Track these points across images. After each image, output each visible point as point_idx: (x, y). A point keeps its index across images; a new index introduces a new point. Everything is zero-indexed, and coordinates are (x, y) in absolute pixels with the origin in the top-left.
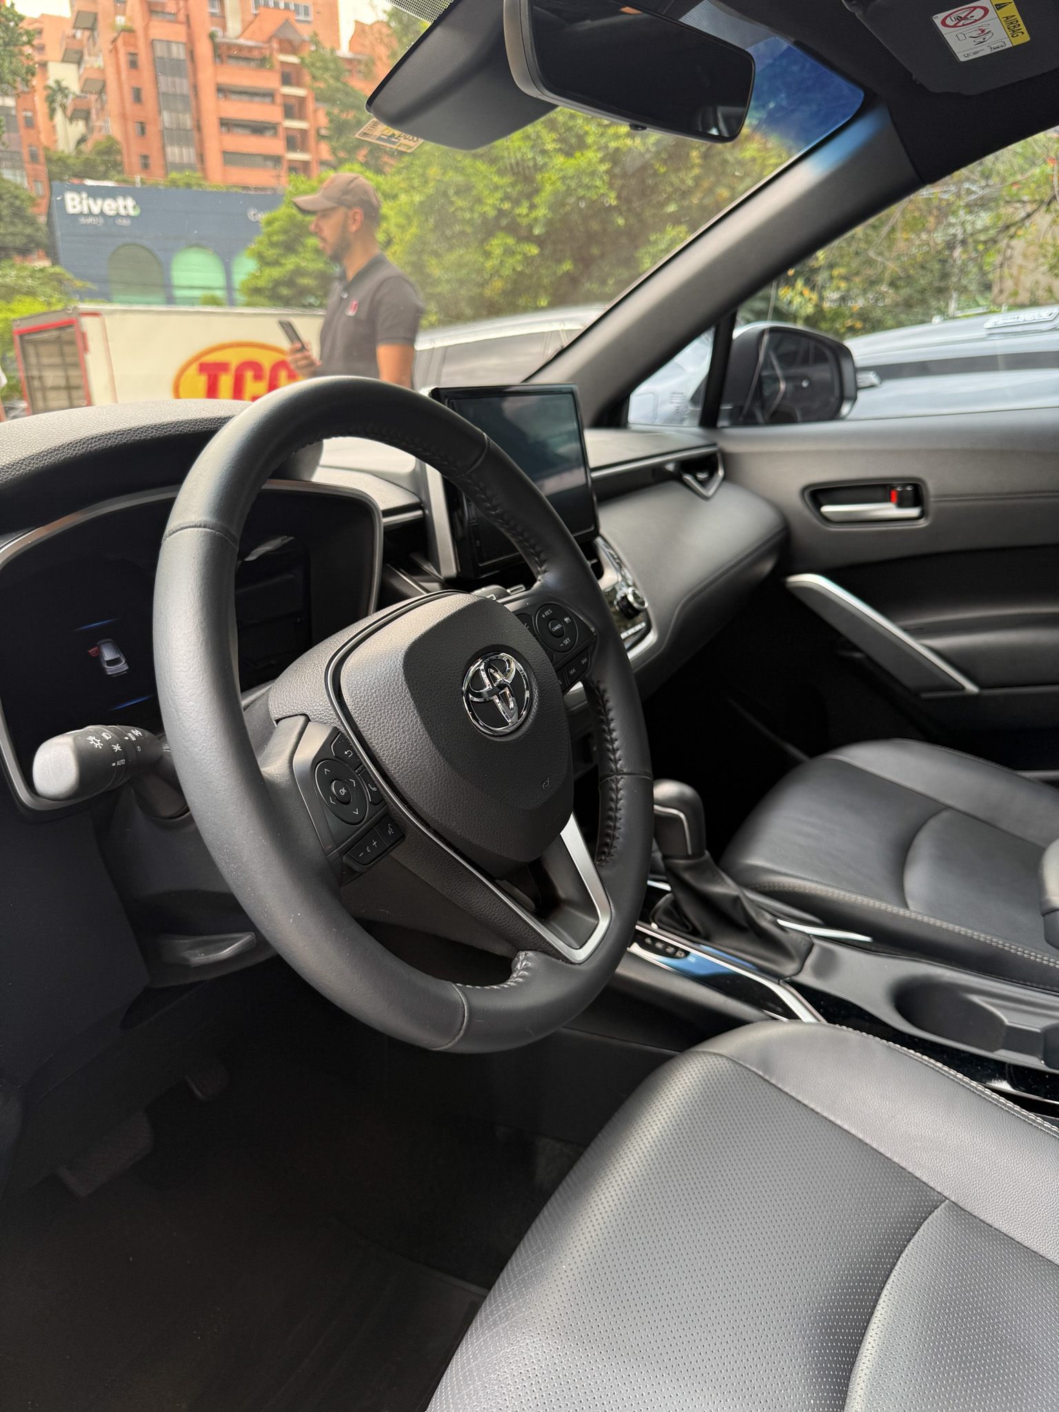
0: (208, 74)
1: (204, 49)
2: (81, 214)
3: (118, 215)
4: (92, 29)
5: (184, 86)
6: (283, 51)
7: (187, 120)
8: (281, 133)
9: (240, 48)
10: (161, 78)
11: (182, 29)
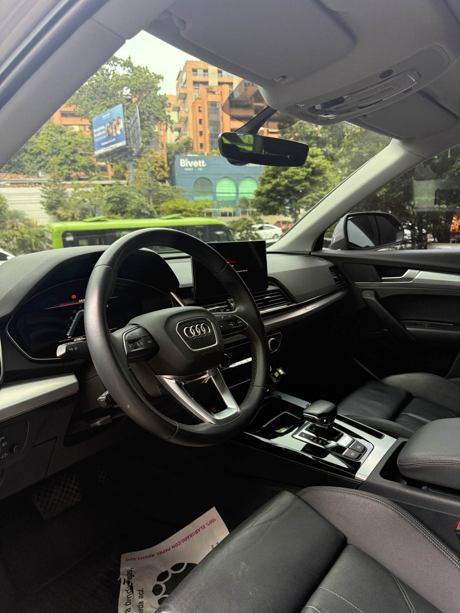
2: (185, 167)
3: (199, 167)
4: (185, 99)
6: (256, 102)
9: (240, 102)
10: (210, 115)
11: (219, 97)
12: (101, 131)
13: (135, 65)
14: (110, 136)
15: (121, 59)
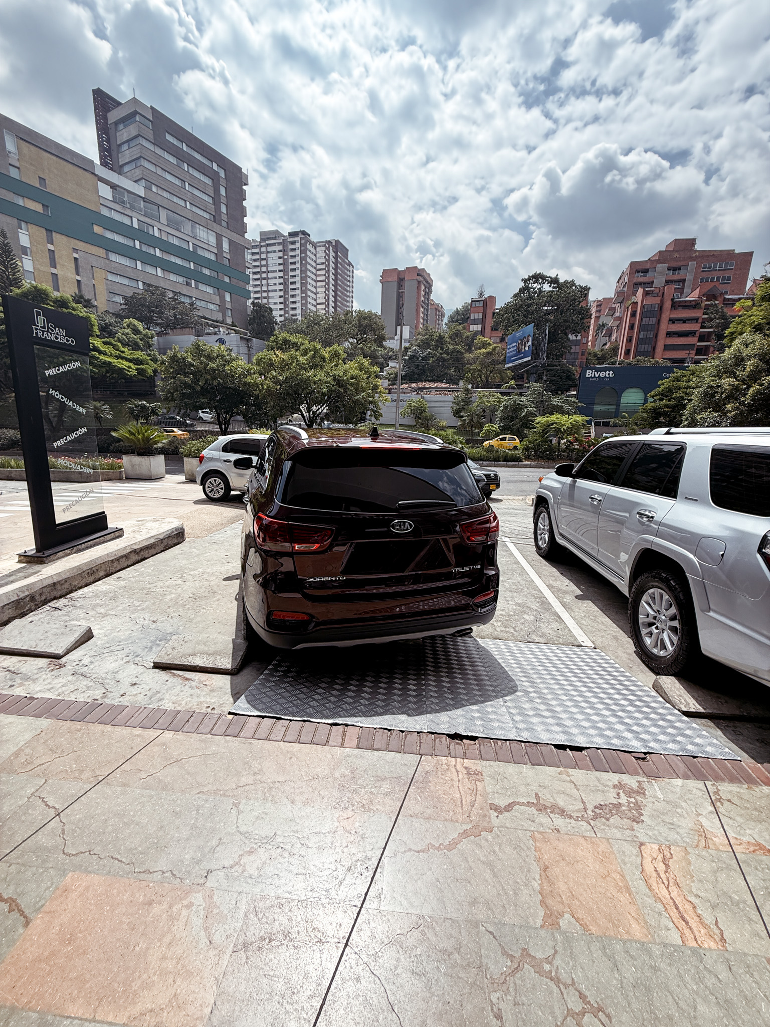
0: (666, 315)
1: (668, 304)
2: (591, 377)
3: (605, 377)
4: (621, 303)
5: (653, 321)
6: (706, 301)
7: (651, 335)
8: (697, 335)
9: (685, 301)
10: (644, 319)
11: (659, 298)
12: (513, 347)
13: (562, 281)
14: (519, 351)
15: (550, 277)
